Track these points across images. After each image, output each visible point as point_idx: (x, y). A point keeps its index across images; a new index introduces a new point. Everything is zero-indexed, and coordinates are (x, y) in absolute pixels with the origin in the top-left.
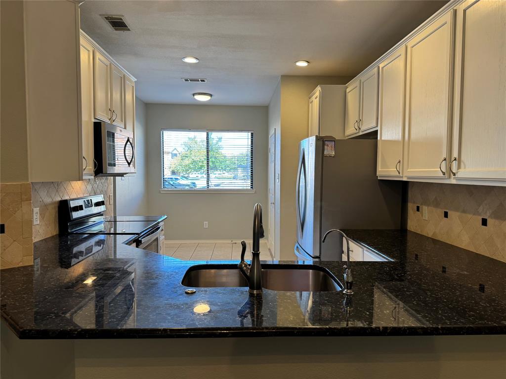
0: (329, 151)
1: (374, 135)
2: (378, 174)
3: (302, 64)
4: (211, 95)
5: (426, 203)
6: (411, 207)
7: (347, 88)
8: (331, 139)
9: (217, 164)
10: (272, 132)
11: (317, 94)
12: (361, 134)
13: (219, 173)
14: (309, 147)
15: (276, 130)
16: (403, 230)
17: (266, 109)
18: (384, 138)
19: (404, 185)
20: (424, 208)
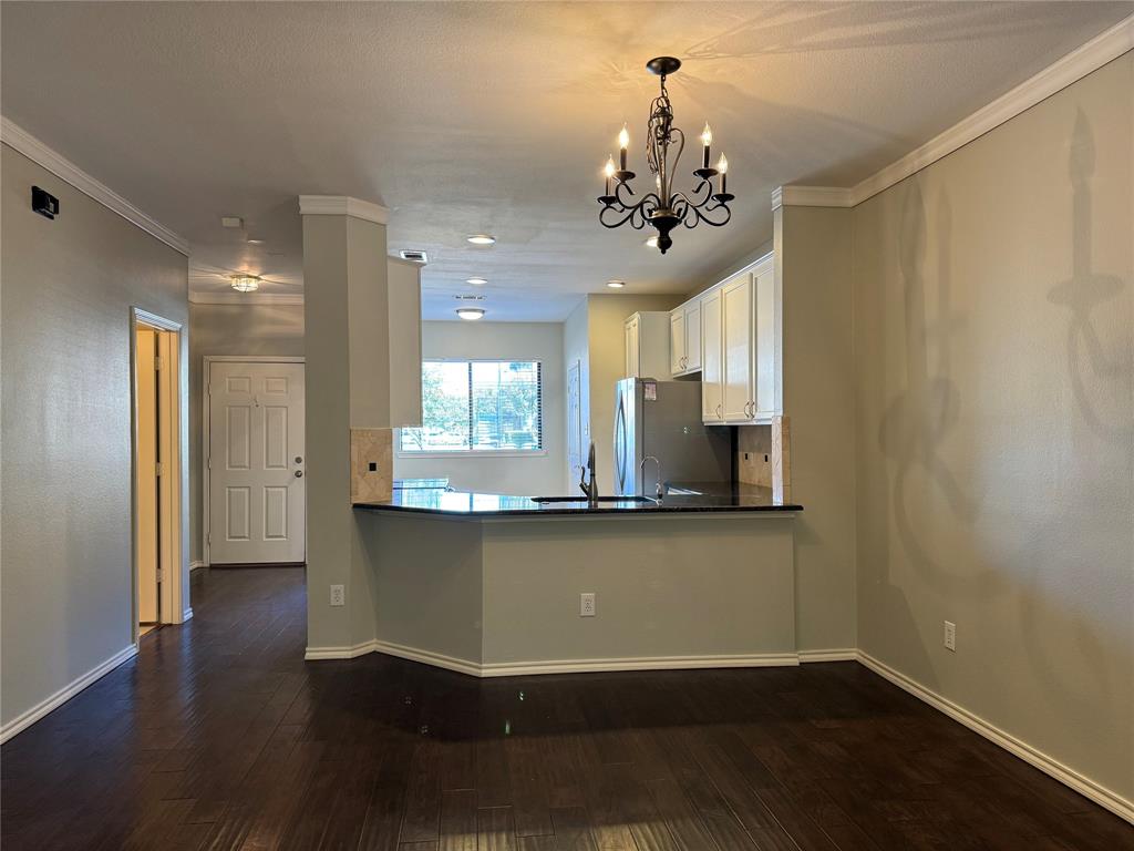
0: (651, 395)
1: (697, 377)
2: (704, 420)
3: (616, 286)
4: (483, 312)
5: (752, 449)
6: (741, 455)
7: (671, 315)
8: (652, 381)
9: (437, 413)
10: (571, 363)
11: (636, 321)
12: (687, 373)
13: (434, 430)
14: (627, 389)
15: (579, 363)
16: (734, 482)
17: (560, 327)
18: (707, 380)
19: (733, 431)
20: (751, 455)
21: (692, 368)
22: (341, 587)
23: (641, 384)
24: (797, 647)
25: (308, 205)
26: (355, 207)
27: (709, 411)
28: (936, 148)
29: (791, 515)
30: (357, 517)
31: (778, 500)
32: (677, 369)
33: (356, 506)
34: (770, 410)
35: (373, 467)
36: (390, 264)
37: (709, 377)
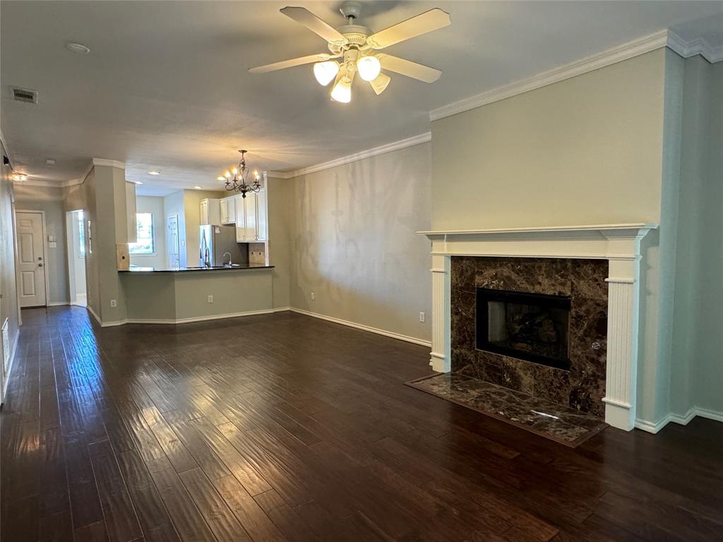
0: (218, 231)
2: (237, 241)
3: (198, 188)
5: (254, 250)
6: (250, 252)
7: (221, 200)
8: (218, 226)
10: (171, 216)
11: (206, 202)
12: (228, 223)
15: (177, 216)
16: (248, 262)
17: (162, 198)
18: (239, 226)
19: (247, 244)
20: (254, 253)
21: (232, 221)
22: (115, 301)
23: (214, 227)
24: (273, 308)
25: (96, 162)
26: (116, 164)
27: (239, 237)
28: (308, 170)
29: (270, 269)
30: (119, 275)
31: (267, 265)
32: (224, 221)
33: (119, 272)
34: (263, 237)
35: (123, 258)
36: (126, 183)
37: (239, 224)
